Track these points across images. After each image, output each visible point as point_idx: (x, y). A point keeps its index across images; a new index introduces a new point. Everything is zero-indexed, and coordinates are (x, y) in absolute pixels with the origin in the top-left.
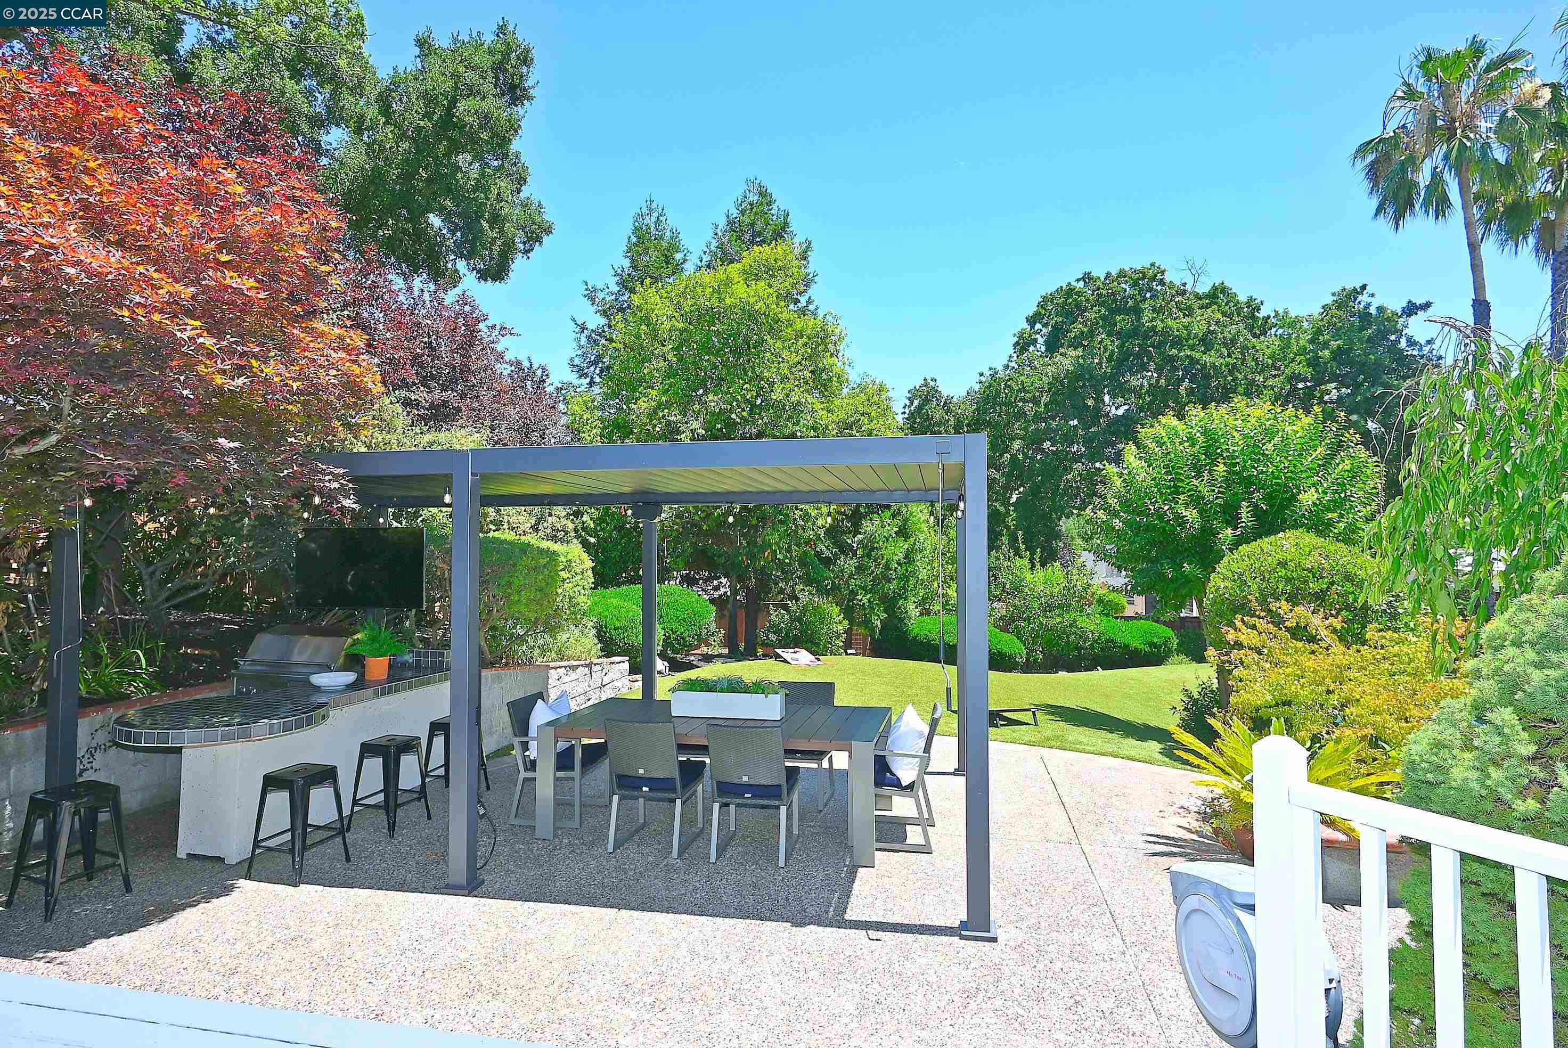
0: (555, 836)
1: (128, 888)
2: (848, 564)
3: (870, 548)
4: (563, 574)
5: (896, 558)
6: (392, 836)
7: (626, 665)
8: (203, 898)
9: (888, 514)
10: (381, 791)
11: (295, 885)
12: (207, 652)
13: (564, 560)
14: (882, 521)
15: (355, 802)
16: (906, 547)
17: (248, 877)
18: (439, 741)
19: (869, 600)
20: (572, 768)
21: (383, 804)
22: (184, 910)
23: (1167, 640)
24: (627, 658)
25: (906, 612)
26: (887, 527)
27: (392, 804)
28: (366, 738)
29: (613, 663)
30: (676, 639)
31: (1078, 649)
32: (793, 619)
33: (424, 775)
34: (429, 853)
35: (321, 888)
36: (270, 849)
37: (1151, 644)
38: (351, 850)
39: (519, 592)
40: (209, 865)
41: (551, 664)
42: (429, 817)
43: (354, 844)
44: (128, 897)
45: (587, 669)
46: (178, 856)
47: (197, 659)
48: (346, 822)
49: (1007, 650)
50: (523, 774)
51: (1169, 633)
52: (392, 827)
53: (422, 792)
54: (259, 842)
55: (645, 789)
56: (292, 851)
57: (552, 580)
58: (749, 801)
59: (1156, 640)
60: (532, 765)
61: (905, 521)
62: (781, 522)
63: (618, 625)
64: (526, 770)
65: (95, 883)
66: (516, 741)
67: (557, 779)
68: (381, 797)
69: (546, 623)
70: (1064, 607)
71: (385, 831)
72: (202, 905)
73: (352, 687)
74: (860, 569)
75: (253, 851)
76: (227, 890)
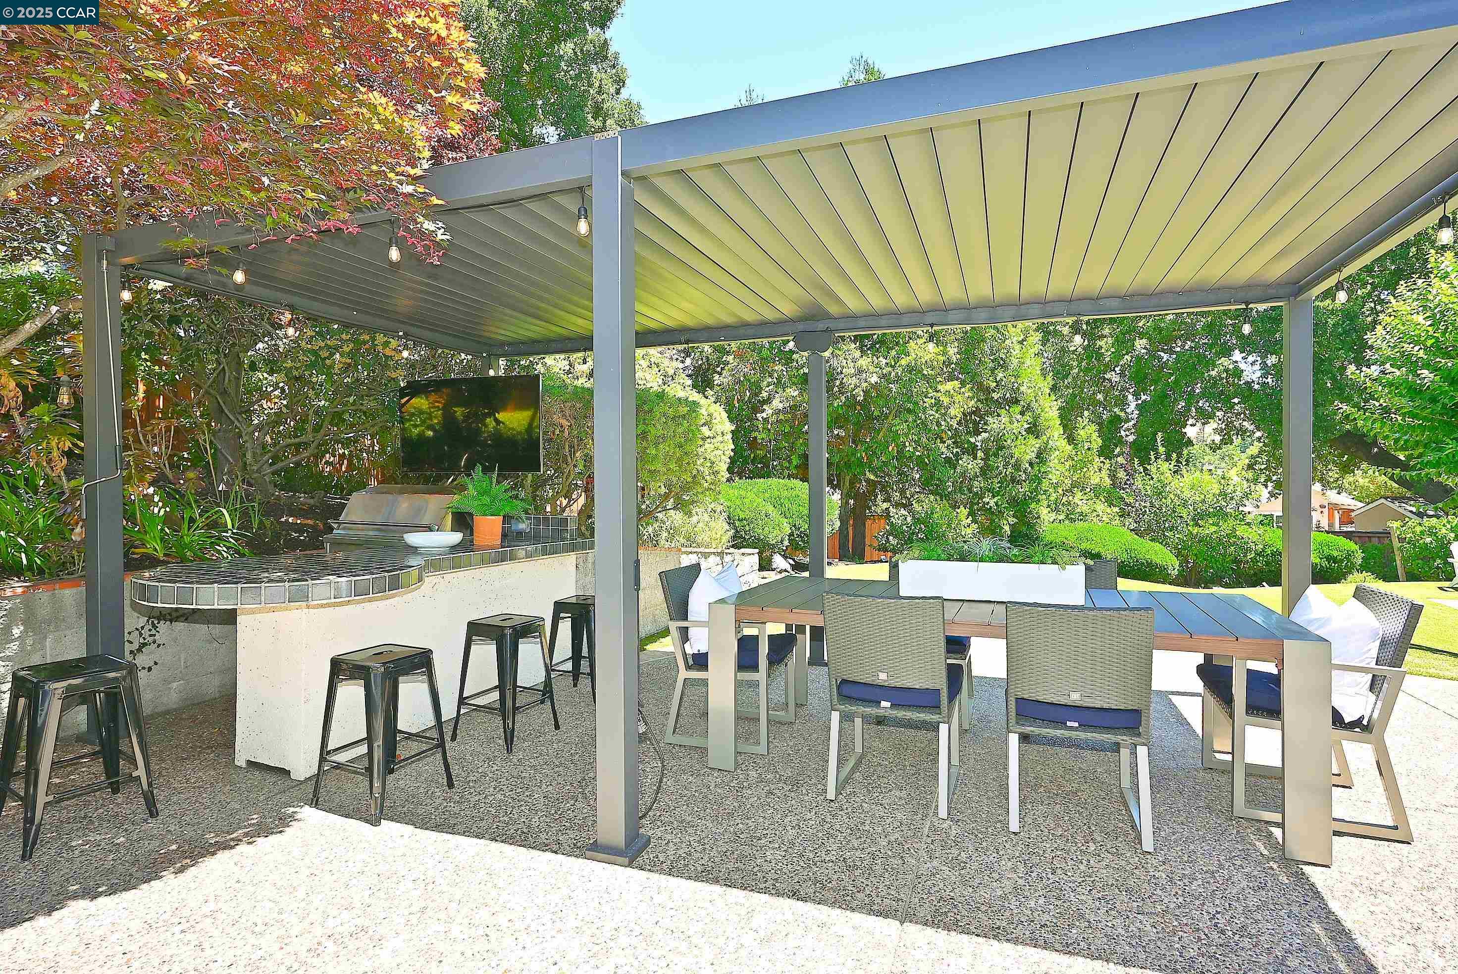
0: (737, 765)
1: (153, 812)
2: (970, 465)
3: (998, 446)
4: (705, 431)
5: (1028, 457)
6: (509, 750)
7: (756, 558)
8: (246, 835)
9: (1017, 409)
10: (496, 687)
11: (374, 822)
12: (310, 522)
13: (705, 413)
14: (1011, 417)
15: (462, 701)
16: (1037, 446)
17: (315, 802)
18: (565, 628)
19: (996, 504)
20: (755, 668)
21: (497, 705)
22: (213, 854)
23: (1349, 555)
24: (757, 551)
25: (1039, 517)
26: (1016, 424)
27: (509, 703)
28: (474, 616)
29: (743, 554)
30: (798, 536)
31: (1236, 561)
32: (917, 521)
33: (549, 669)
34: (560, 780)
35: (410, 828)
36: (338, 766)
37: (1330, 558)
38: (455, 770)
39: (656, 445)
40: (271, 778)
41: (683, 549)
42: (557, 727)
43: (461, 759)
44: (152, 823)
45: (718, 558)
46: (237, 763)
47: (300, 529)
48: (448, 731)
49: (1157, 560)
50: (684, 674)
51: (1352, 546)
52: (509, 739)
53: (547, 691)
54: (329, 753)
55: (884, 704)
56: (369, 769)
57: (690, 437)
58: (1074, 734)
59: (1335, 553)
60: (700, 661)
61: (1036, 418)
62: (909, 411)
63: (742, 516)
64: (688, 668)
65: (120, 798)
66: (674, 626)
67: (738, 684)
68: (496, 695)
69: (678, 498)
70: (1220, 514)
71: (501, 742)
72: (243, 848)
73: (454, 548)
74: (985, 471)
75: (320, 766)
76: (283, 822)
